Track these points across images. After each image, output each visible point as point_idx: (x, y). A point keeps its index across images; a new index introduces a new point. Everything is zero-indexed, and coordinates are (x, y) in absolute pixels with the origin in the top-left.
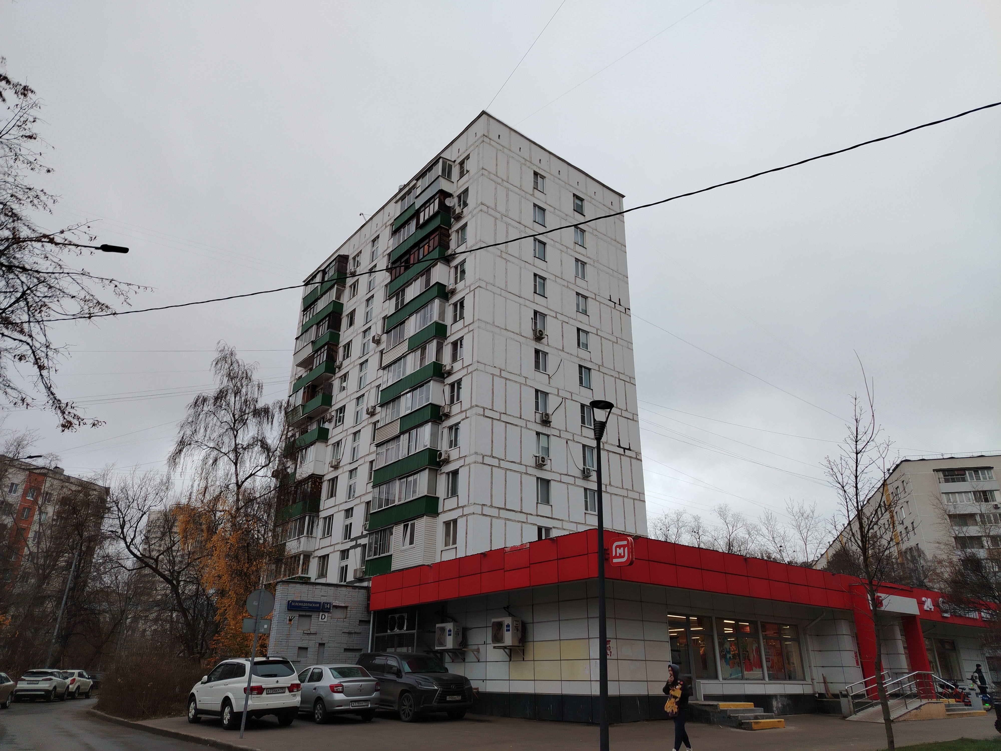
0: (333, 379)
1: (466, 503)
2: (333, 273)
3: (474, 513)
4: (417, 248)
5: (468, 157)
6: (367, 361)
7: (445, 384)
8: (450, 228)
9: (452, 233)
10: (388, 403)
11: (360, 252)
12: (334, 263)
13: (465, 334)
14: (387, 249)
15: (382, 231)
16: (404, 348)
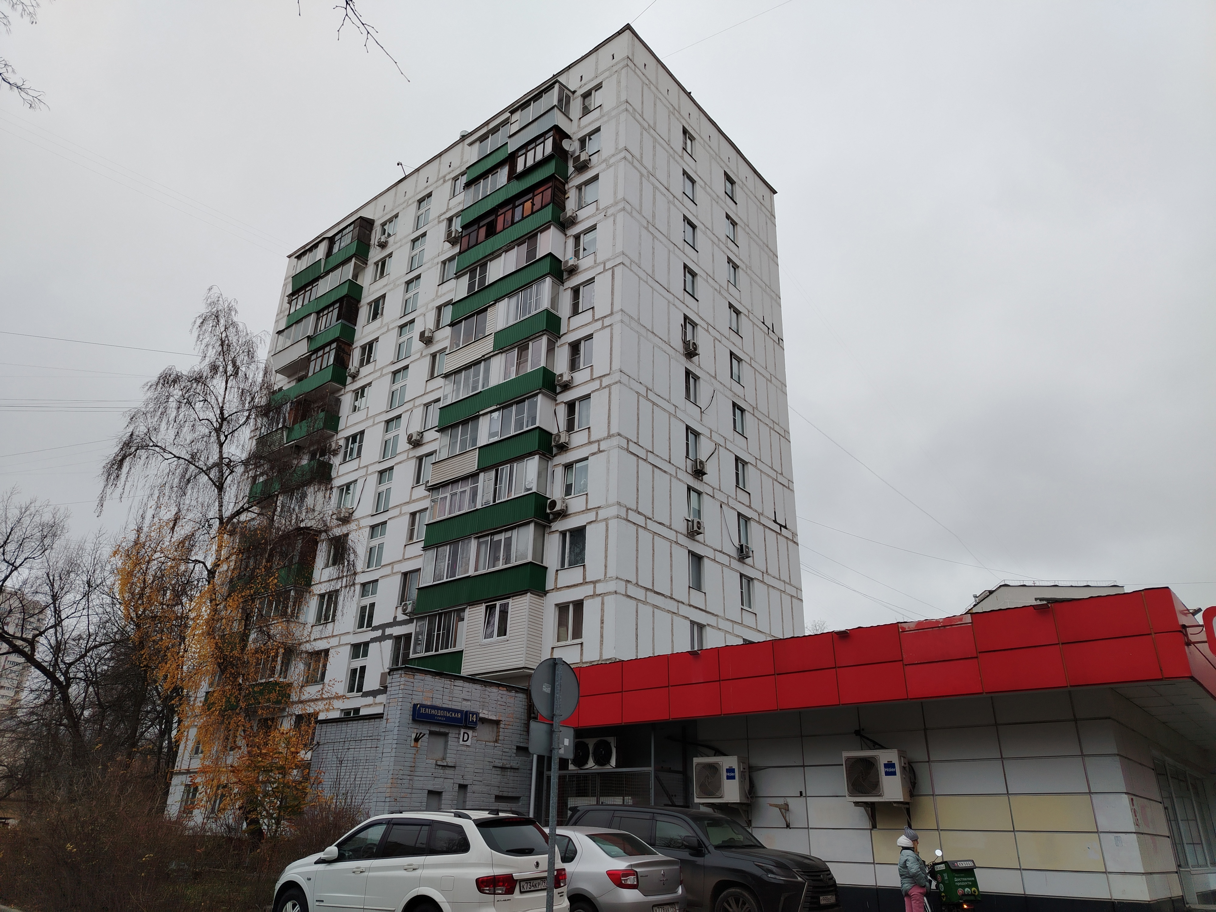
0: (342, 392)
1: (602, 577)
2: (349, 241)
3: (616, 592)
4: (511, 206)
5: (599, 87)
6: (406, 368)
7: (558, 402)
8: (567, 183)
9: (569, 189)
10: (454, 426)
11: (396, 216)
12: (352, 227)
13: (597, 331)
14: (447, 212)
15: (437, 187)
16: (487, 346)
